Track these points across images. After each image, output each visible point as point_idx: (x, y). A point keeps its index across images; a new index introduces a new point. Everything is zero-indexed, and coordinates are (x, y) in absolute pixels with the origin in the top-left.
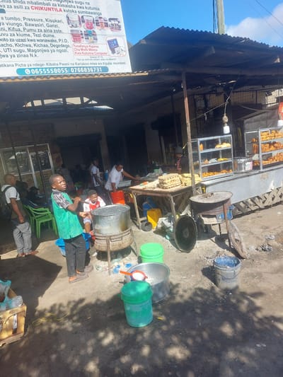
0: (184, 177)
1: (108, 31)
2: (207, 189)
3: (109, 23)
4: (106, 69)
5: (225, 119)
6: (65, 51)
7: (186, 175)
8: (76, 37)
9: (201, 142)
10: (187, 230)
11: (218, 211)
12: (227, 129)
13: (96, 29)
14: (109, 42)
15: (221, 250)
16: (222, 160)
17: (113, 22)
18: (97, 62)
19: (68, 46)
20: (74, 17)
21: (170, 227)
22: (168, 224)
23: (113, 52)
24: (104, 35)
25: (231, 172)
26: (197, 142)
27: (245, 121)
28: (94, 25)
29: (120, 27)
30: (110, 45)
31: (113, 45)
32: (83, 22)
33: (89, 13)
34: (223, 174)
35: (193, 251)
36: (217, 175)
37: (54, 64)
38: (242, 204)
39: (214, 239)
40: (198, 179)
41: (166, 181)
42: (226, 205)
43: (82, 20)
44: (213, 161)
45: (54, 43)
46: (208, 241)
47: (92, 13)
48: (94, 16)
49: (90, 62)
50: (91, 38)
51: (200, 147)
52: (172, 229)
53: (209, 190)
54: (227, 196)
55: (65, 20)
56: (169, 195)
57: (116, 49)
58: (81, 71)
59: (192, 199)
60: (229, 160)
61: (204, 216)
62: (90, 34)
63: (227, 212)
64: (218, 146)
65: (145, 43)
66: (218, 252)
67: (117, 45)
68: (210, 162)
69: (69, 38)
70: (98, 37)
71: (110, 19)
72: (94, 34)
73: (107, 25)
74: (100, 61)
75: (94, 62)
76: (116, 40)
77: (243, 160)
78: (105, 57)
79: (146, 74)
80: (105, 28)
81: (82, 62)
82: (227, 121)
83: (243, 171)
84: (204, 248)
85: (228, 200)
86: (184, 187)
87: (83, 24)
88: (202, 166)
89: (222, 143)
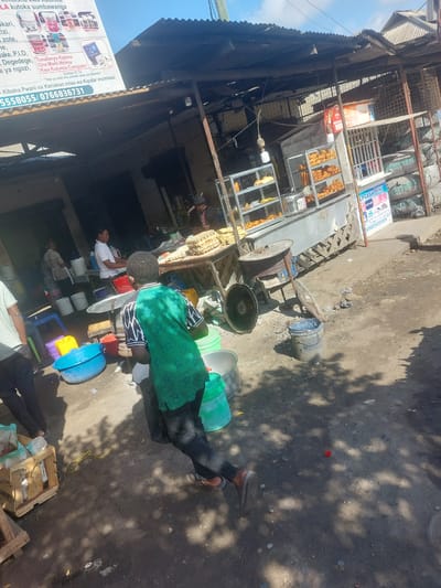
0: (220, 233)
1: (80, 31)
2: (255, 244)
3: (80, 20)
4: (88, 89)
5: (261, 142)
6: (26, 69)
7: (223, 230)
8: (38, 46)
9: (235, 180)
10: (242, 303)
11: (279, 267)
12: (265, 157)
13: (64, 31)
14: (84, 47)
15: (291, 318)
16: (266, 202)
17: (85, 18)
18: (75, 80)
19: (29, 61)
20: (29, 16)
21: (217, 307)
22: (213, 304)
23: (95, 62)
24: (76, 38)
25: (281, 216)
26: (229, 181)
27: (282, 144)
28: (60, 25)
29: (96, 24)
30: (87, 52)
31: (92, 52)
32: (43, 21)
33: (49, 7)
34: (271, 219)
35: (256, 329)
36: (264, 223)
37: (14, 91)
38: (302, 257)
39: (277, 309)
40: (242, 233)
41: (200, 244)
42: (287, 257)
43: (40, 19)
44: (255, 205)
45: (7, 59)
46: (271, 313)
47: (52, 7)
48: (57, 11)
49: (64, 81)
50: (59, 45)
51: (236, 186)
52: (220, 309)
53: (258, 245)
54: (287, 245)
55: (16, 22)
56: (208, 262)
57: (98, 58)
58: (56, 97)
59: (241, 258)
60: (276, 200)
61: (261, 278)
62: (56, 39)
63: (290, 266)
64: (258, 182)
65: (137, 44)
66: (288, 323)
67: (98, 52)
68: (251, 206)
69: (28, 48)
70: (69, 42)
71: (80, 14)
72: (62, 39)
73: (77, 24)
74: (79, 79)
75: (72, 80)
76: (94, 44)
77: (293, 197)
78: (84, 72)
79: (145, 89)
80: (77, 28)
81: (53, 82)
82: (263, 144)
83: (296, 211)
84: (269, 323)
85: (289, 249)
86: (225, 247)
87: (43, 25)
88: (242, 214)
89: (261, 178)
